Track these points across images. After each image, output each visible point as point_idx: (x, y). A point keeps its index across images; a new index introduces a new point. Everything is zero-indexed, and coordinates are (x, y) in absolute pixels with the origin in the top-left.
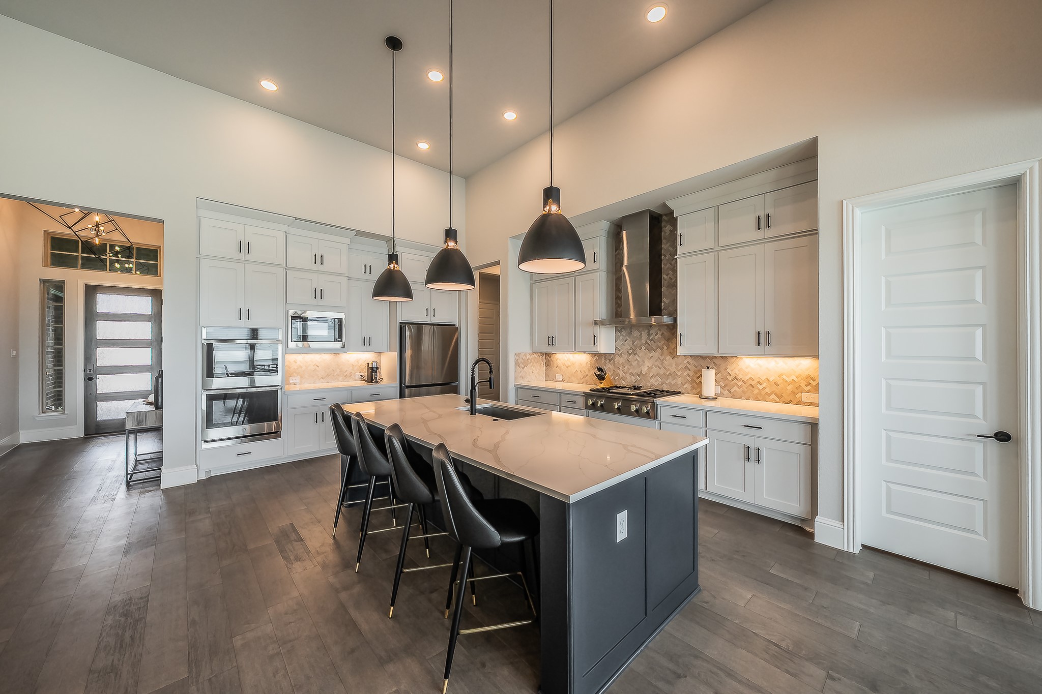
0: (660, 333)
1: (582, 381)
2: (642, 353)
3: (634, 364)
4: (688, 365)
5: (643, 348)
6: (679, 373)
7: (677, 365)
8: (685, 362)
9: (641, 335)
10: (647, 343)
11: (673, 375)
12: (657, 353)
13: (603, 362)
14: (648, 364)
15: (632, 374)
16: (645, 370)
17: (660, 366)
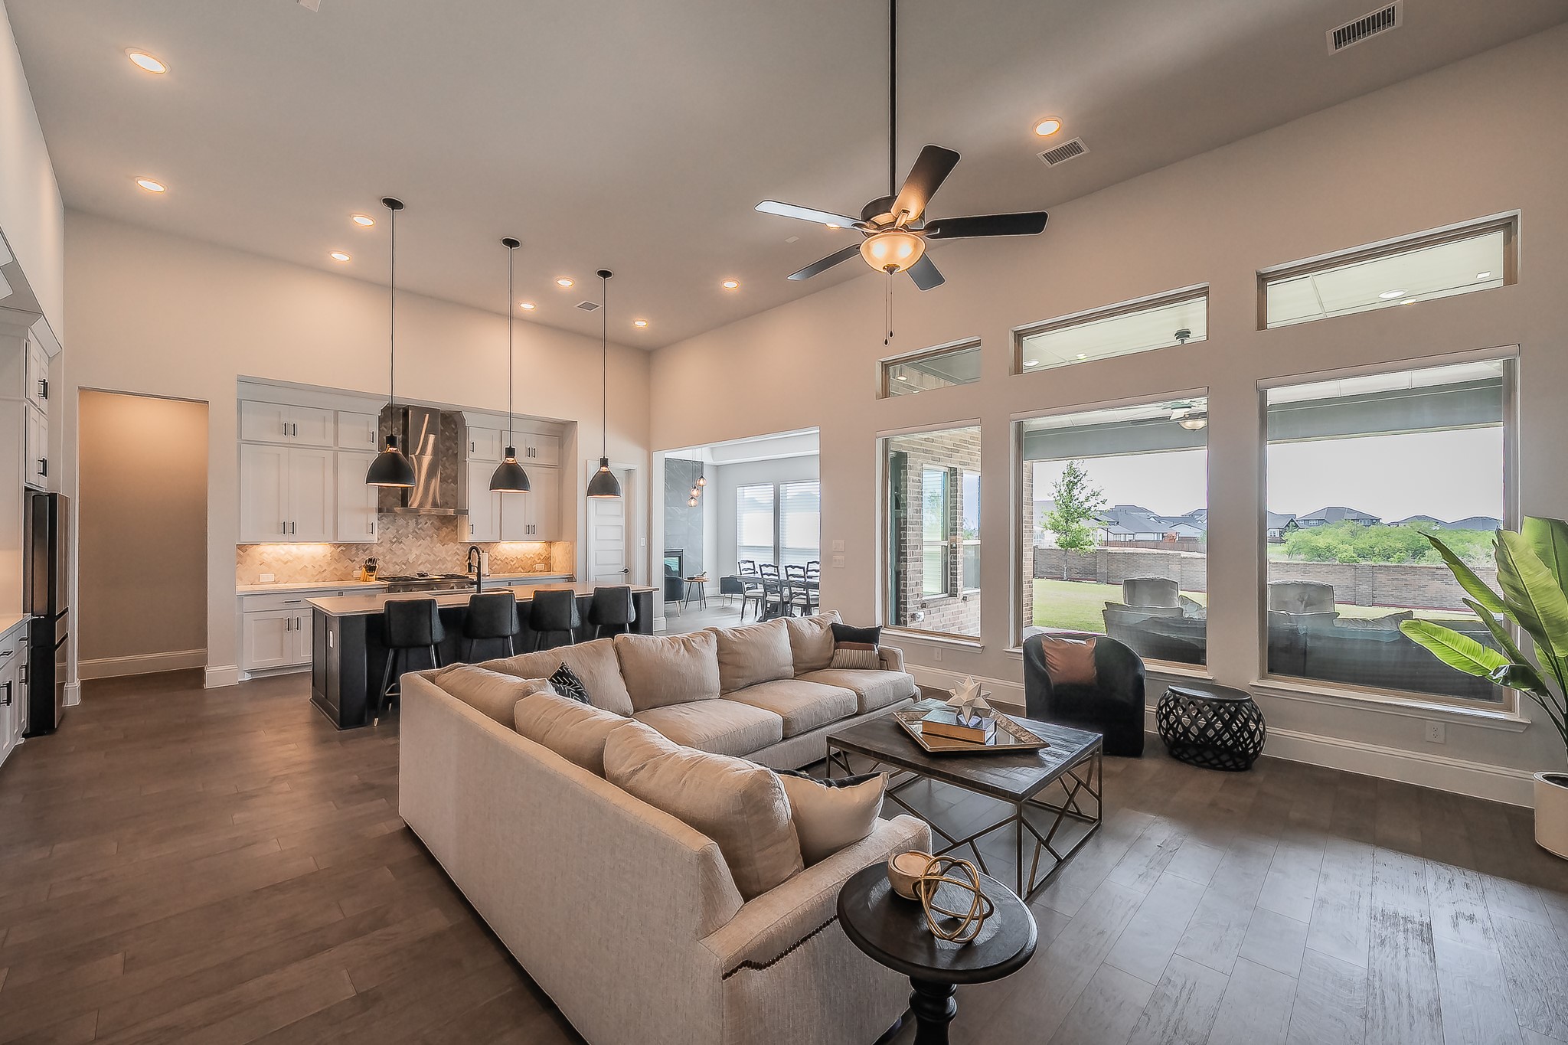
0: (429, 523)
1: (316, 578)
2: (410, 540)
3: (399, 552)
5: (411, 536)
6: (449, 559)
7: (447, 552)
9: (406, 524)
10: (414, 531)
11: (443, 561)
12: (426, 541)
13: (353, 553)
14: (416, 551)
15: (396, 563)
16: (412, 558)
17: (430, 553)
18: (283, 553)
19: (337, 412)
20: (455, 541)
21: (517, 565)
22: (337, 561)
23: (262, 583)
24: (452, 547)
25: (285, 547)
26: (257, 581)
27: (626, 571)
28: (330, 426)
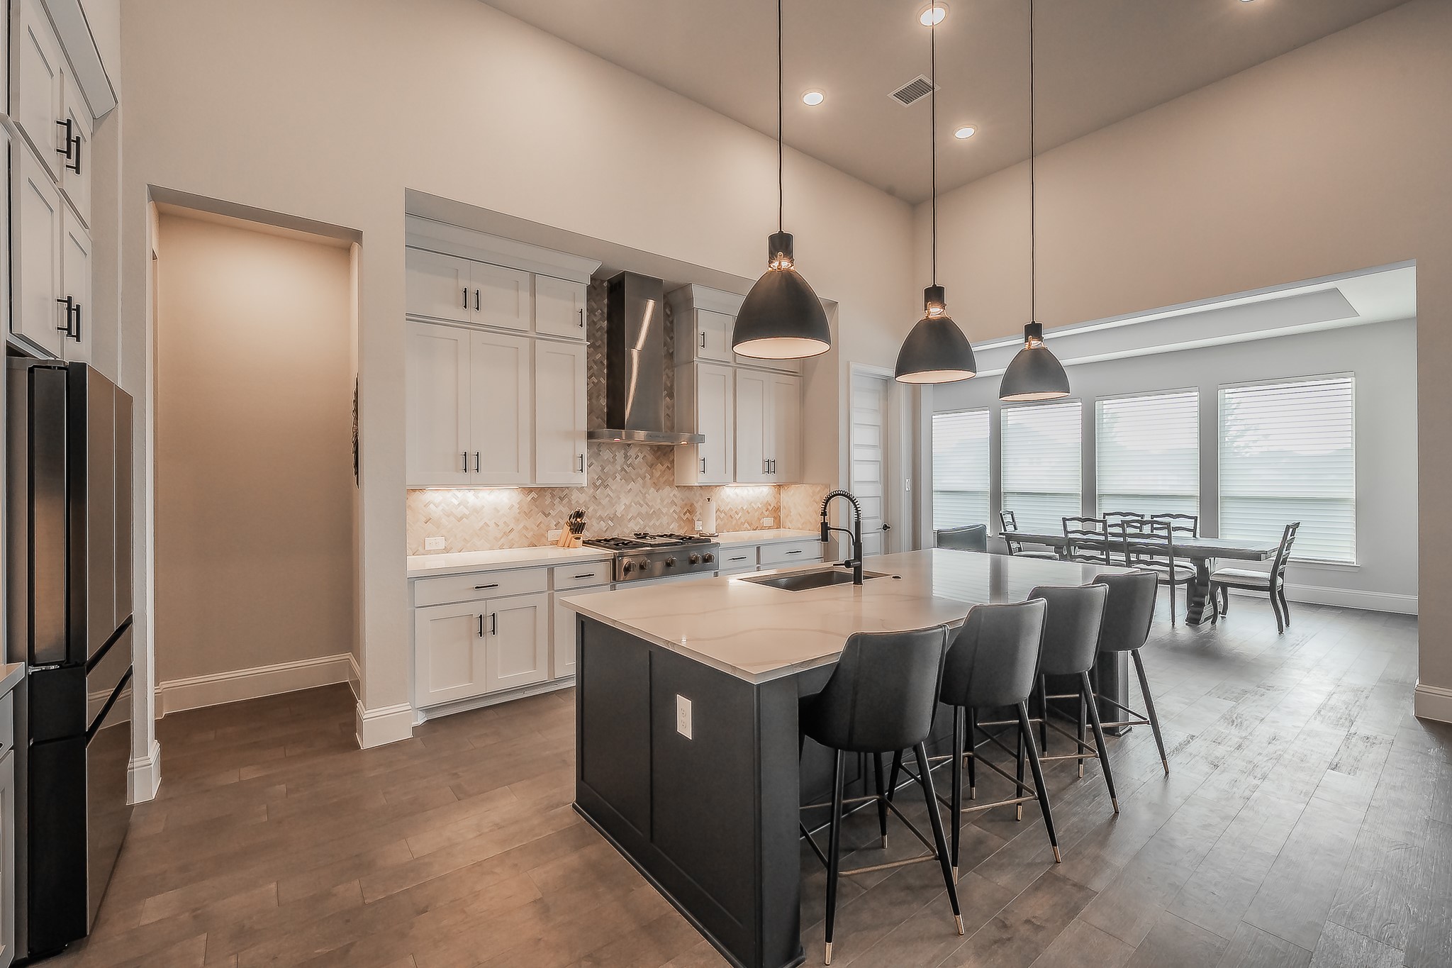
0: (641, 456)
1: (500, 543)
2: (617, 483)
3: (605, 502)
4: (674, 499)
5: (619, 477)
6: (664, 511)
7: (662, 500)
8: (671, 495)
9: (614, 458)
10: (623, 469)
11: (657, 514)
12: (638, 484)
13: (547, 503)
14: (625, 500)
15: (601, 518)
16: (620, 509)
17: (642, 502)
18: (456, 502)
19: (533, 275)
20: (671, 484)
21: (742, 520)
22: (528, 514)
23: (429, 552)
24: (669, 493)
25: (459, 494)
26: (421, 549)
27: (885, 527)
28: (525, 296)
